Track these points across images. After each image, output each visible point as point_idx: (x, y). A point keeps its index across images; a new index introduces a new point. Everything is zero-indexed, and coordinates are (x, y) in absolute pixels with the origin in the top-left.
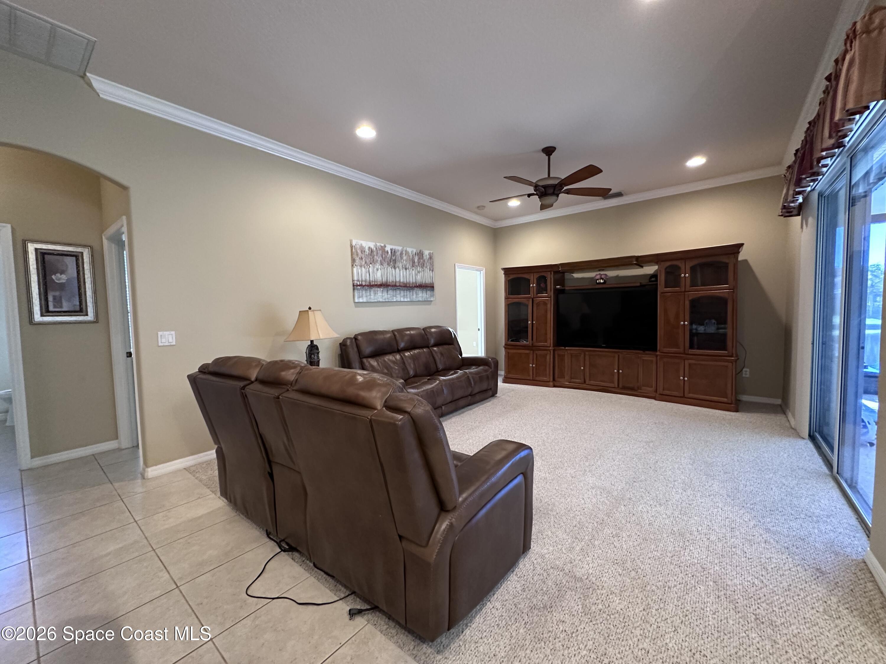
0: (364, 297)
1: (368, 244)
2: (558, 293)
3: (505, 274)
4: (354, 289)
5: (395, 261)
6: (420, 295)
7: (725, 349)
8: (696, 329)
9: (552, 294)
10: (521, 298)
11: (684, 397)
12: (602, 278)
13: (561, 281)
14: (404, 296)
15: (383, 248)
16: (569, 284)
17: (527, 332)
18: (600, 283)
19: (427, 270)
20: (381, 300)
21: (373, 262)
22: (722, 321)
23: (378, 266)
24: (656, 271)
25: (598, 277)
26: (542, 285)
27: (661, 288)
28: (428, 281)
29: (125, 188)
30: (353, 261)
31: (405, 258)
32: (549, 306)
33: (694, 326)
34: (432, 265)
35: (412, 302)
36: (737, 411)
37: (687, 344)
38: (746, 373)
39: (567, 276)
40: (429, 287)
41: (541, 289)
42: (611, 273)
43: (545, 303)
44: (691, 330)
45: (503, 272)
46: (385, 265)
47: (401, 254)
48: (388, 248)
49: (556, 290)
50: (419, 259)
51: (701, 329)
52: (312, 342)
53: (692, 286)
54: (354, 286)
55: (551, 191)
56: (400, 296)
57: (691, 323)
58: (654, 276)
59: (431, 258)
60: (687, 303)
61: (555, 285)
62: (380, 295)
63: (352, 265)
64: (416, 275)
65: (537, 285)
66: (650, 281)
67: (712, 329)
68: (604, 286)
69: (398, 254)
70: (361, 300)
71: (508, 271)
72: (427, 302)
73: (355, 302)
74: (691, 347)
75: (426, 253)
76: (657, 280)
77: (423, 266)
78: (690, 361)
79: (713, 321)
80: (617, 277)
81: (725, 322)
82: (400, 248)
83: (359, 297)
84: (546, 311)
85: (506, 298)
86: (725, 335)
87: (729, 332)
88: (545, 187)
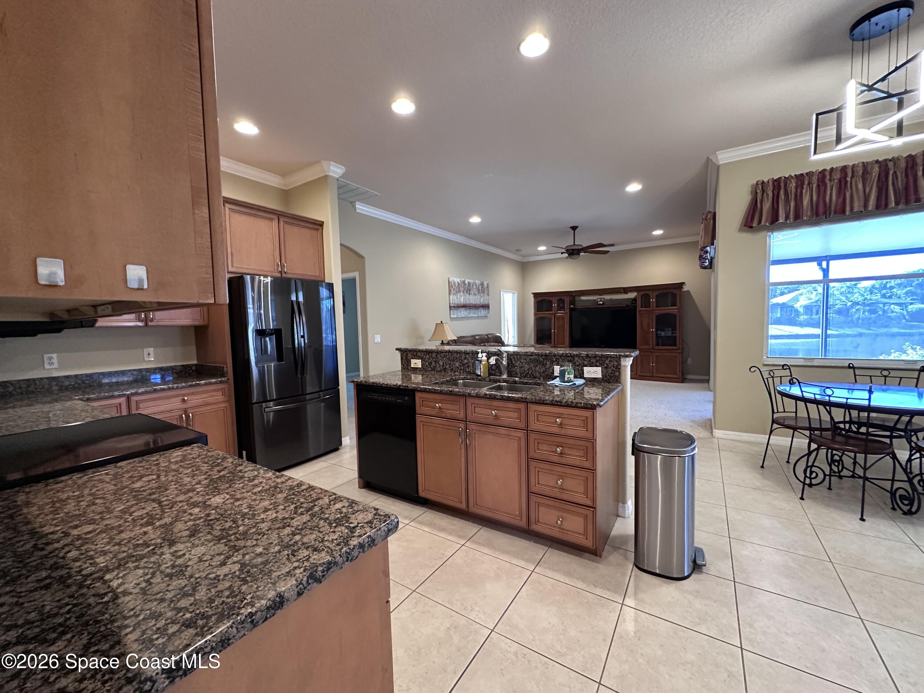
0: (455, 314)
1: (457, 280)
2: (571, 310)
3: (534, 297)
4: (450, 310)
5: (470, 290)
6: (482, 312)
7: (675, 345)
8: (660, 334)
9: (568, 311)
10: (545, 314)
11: (653, 376)
12: (601, 301)
13: (573, 302)
14: (474, 313)
15: (464, 282)
16: (579, 305)
17: (551, 338)
18: (600, 304)
19: (486, 295)
20: (463, 316)
21: (459, 291)
22: (674, 329)
23: (462, 294)
24: (636, 296)
25: (599, 300)
26: (561, 305)
27: (639, 308)
28: (487, 303)
29: (362, 257)
30: (450, 291)
31: (475, 287)
32: (566, 320)
33: (659, 332)
34: (488, 291)
35: (478, 317)
36: (683, 382)
37: (655, 343)
38: (689, 361)
39: (577, 298)
40: (486, 307)
41: (560, 308)
42: (607, 297)
43: (563, 318)
44: (657, 335)
45: (532, 295)
46: (465, 292)
47: (473, 285)
48: (466, 282)
49: (570, 308)
50: (482, 288)
51: (663, 334)
52: (442, 341)
53: (657, 307)
54: (450, 307)
55: (576, 252)
56: (473, 313)
57: (657, 330)
58: (635, 300)
59: (488, 287)
60: (654, 318)
61: (570, 305)
62: (463, 313)
63: (449, 294)
64: (480, 299)
65: (557, 305)
66: (632, 303)
67: (669, 334)
68: (603, 306)
69: (471, 285)
70: (454, 316)
71: (536, 295)
72: (486, 317)
73: (451, 318)
74: (658, 344)
75: (485, 283)
76: (636, 303)
77: (483, 292)
78: (656, 354)
79: (670, 329)
80: (611, 300)
81: (676, 330)
82: (472, 281)
83: (453, 314)
84: (564, 323)
85: (535, 314)
86: (676, 337)
87: (678, 335)
88: (573, 250)
